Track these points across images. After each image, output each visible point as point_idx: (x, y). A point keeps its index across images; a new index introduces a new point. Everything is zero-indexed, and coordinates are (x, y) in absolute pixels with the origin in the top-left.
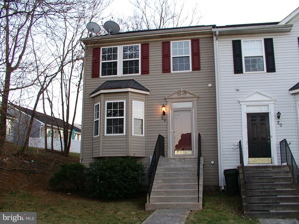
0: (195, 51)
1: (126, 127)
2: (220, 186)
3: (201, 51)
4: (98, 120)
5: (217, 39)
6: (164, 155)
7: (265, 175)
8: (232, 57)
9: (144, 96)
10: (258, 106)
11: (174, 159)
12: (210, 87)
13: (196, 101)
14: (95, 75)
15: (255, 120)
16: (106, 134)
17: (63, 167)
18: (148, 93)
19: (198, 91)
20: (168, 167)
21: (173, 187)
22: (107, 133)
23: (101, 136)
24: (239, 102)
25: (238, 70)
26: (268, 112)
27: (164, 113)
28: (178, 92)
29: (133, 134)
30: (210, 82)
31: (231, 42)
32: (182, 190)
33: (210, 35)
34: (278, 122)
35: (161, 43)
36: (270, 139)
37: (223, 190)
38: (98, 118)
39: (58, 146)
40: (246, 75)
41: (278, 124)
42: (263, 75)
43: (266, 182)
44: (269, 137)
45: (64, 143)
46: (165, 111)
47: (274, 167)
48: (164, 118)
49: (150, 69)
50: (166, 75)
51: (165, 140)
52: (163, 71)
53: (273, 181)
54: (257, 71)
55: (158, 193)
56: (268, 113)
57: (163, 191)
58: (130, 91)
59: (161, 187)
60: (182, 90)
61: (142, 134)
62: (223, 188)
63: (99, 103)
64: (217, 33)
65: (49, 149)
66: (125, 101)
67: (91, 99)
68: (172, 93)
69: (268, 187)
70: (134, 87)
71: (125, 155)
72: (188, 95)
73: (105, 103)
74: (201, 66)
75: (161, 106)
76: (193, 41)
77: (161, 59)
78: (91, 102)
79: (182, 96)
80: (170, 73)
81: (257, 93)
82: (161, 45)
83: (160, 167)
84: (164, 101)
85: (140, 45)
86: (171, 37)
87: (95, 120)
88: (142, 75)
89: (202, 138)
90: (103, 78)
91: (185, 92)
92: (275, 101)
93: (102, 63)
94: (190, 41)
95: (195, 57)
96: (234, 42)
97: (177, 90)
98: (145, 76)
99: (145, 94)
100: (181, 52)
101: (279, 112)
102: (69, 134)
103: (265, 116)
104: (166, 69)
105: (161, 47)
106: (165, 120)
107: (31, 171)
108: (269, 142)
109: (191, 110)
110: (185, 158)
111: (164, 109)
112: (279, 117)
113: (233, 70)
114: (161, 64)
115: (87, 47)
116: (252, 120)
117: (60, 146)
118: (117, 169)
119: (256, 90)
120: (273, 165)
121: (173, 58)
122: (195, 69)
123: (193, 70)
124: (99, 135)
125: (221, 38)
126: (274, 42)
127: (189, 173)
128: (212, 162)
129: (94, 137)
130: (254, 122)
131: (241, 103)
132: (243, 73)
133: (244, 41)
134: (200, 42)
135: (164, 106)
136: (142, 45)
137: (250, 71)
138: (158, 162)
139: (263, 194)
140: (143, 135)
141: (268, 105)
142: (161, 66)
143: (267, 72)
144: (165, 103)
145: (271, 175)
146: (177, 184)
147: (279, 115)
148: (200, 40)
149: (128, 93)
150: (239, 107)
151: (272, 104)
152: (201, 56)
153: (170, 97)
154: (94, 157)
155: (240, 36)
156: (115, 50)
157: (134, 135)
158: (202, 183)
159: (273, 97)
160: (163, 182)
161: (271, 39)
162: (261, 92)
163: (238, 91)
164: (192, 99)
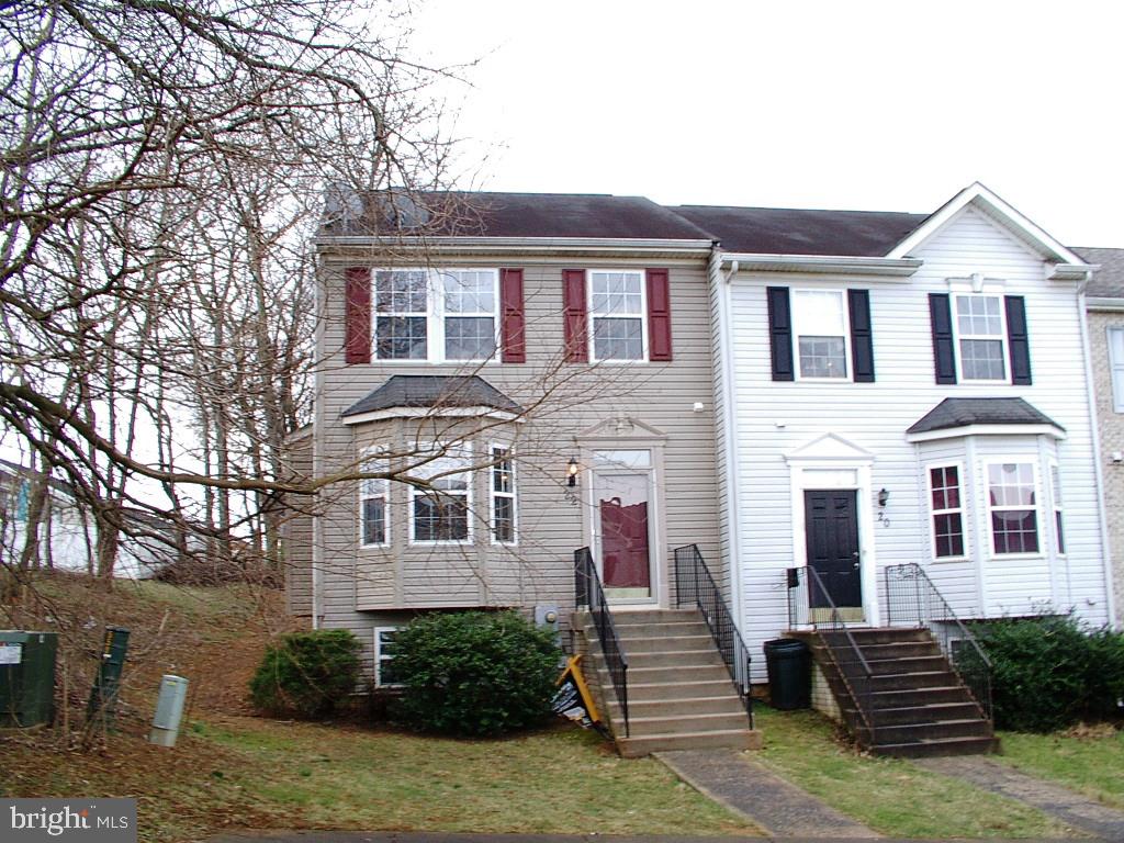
0: (659, 306)
1: (475, 521)
3: (673, 307)
4: (383, 499)
5: (727, 281)
8: (767, 333)
9: (513, 429)
10: (832, 470)
12: (698, 412)
13: (662, 449)
14: (356, 354)
15: (822, 508)
16: (412, 542)
19: (669, 421)
22: (419, 537)
23: (393, 547)
24: (785, 459)
25: (782, 369)
26: (856, 487)
27: (572, 480)
28: (612, 422)
29: (493, 542)
30: (697, 398)
31: (765, 290)
33: (699, 263)
34: (879, 514)
35: (559, 270)
36: (858, 559)
37: (747, 693)
40: (803, 388)
41: (880, 519)
42: (847, 388)
44: (856, 554)
46: (576, 475)
48: (571, 495)
49: (527, 349)
50: (577, 368)
52: (566, 356)
54: (827, 376)
56: (855, 491)
58: (483, 416)
60: (621, 415)
61: (512, 540)
62: (747, 690)
64: (735, 265)
66: (468, 445)
67: (347, 431)
68: (593, 423)
72: (638, 432)
74: (674, 349)
76: (651, 274)
77: (561, 320)
78: (345, 439)
79: (622, 434)
80: (586, 365)
81: (830, 435)
82: (560, 278)
85: (495, 272)
86: (589, 257)
87: (366, 497)
88: (504, 365)
90: (384, 366)
91: (632, 423)
92: (872, 458)
93: (377, 318)
94: (642, 273)
95: (657, 321)
96: (771, 291)
97: (607, 416)
98: (512, 369)
99: (516, 424)
100: (617, 303)
101: (883, 490)
103: (847, 499)
104: (575, 352)
105: (560, 284)
106: (575, 501)
108: (855, 567)
109: (646, 475)
111: (573, 469)
112: (882, 503)
113: (769, 369)
114: (561, 334)
116: (817, 508)
119: (826, 429)
121: (594, 319)
122: (658, 357)
123: (651, 360)
124: (387, 544)
125: (741, 278)
126: (871, 300)
129: (364, 547)
130: (820, 514)
131: (789, 463)
134: (671, 279)
135: (573, 461)
136: (503, 274)
137: (812, 376)
141: (856, 470)
143: (856, 380)
147: (884, 498)
148: (671, 272)
149: (478, 419)
150: (785, 473)
151: (865, 466)
152: (673, 321)
153: (588, 435)
155: (788, 276)
156: (420, 281)
157: (497, 544)
159: (868, 449)
161: (865, 293)
162: (839, 435)
163: (782, 429)
164: (652, 443)
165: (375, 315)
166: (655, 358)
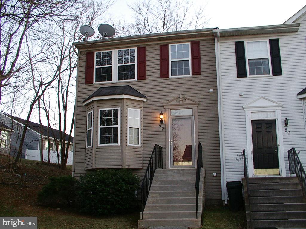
0: (196, 55)
1: (121, 136)
2: (222, 200)
3: (201, 55)
4: (91, 130)
5: (218, 41)
6: (161, 167)
7: (271, 188)
8: (235, 59)
9: (140, 103)
10: (264, 112)
11: (172, 170)
12: (211, 93)
13: (196, 108)
14: (89, 81)
15: (260, 128)
16: (99, 144)
17: (52, 179)
18: (145, 100)
19: (198, 97)
20: (165, 179)
21: (169, 201)
22: (101, 143)
23: (94, 147)
24: (243, 108)
25: (241, 73)
26: (275, 118)
27: (162, 121)
28: (177, 99)
29: (128, 144)
30: (211, 88)
31: (234, 43)
32: (179, 205)
33: (211, 37)
34: (285, 129)
35: (159, 46)
36: (277, 149)
37: (226, 204)
38: (91, 127)
39: (54, 159)
40: (251, 79)
41: (286, 131)
42: (269, 79)
43: (273, 195)
44: (276, 146)
45: (60, 155)
46: (163, 119)
47: (282, 179)
48: (162, 127)
49: (147, 74)
50: (165, 80)
51: (163, 150)
52: (160, 76)
53: (280, 194)
54: (262, 74)
55: (153, 208)
56: (275, 120)
57: (158, 206)
58: (125, 98)
59: (157, 202)
60: (181, 96)
61: (138, 144)
62: (226, 203)
63: (92, 111)
64: (218, 34)
65: (45, 162)
66: (119, 109)
67: (84, 107)
68: (170, 99)
69: (274, 201)
70: (130, 93)
71: (120, 167)
72: (188, 102)
73: (98, 111)
74: (202, 70)
75: (159, 113)
76: (193, 43)
77: (159, 63)
78: (84, 110)
79: (181, 103)
80: (168, 79)
81: (263, 98)
82: (159, 48)
83: (156, 180)
84: (162, 108)
85: (136, 49)
86: (169, 40)
87: (88, 130)
88: (138, 81)
89: (203, 148)
90: (97, 84)
91: (185, 99)
92: (282, 106)
93: (96, 68)
94: (189, 44)
95: (195, 60)
96: (236, 43)
97: (175, 97)
98: (142, 82)
99: (142, 101)
100: (180, 55)
101: (286, 119)
102: (66, 145)
103: (271, 123)
104: (164, 74)
105: (159, 51)
106: (163, 129)
107: (21, 185)
108: (275, 152)
109: (191, 118)
110: (184, 170)
111: (162, 117)
112: (286, 124)
113: (236, 73)
114: (159, 68)
115: (80, 51)
116: (257, 128)
117: (57, 159)
118: (109, 182)
119: (261, 95)
120: (281, 176)
121: (171, 61)
122: (196, 74)
123: (193, 75)
124: (92, 146)
125: (222, 40)
126: (280, 43)
127: (188, 186)
128: (215, 174)
129: (87, 147)
130: (259, 130)
131: (245, 109)
132: (246, 77)
133: (247, 42)
134: (201, 44)
135: (161, 114)
136: (139, 49)
137: (255, 75)
138: (155, 175)
139: (270, 209)
140: (140, 145)
141: (275, 111)
142: (159, 71)
143: (273, 75)
144: (163, 111)
145: (278, 187)
146: (174, 198)
147: (287, 122)
148: (200, 42)
149: (122, 99)
150: (243, 114)
151: (278, 109)
152: (201, 60)
153: (168, 104)
154: (86, 169)
155: (244, 37)
156: (110, 55)
157: (130, 145)
158: (202, 197)
159: (280, 103)
160: (159, 196)
161: (277, 40)
162: (267, 97)
163: (242, 96)
164: (193, 106)
165: (95, 67)
166: (194, 74)
